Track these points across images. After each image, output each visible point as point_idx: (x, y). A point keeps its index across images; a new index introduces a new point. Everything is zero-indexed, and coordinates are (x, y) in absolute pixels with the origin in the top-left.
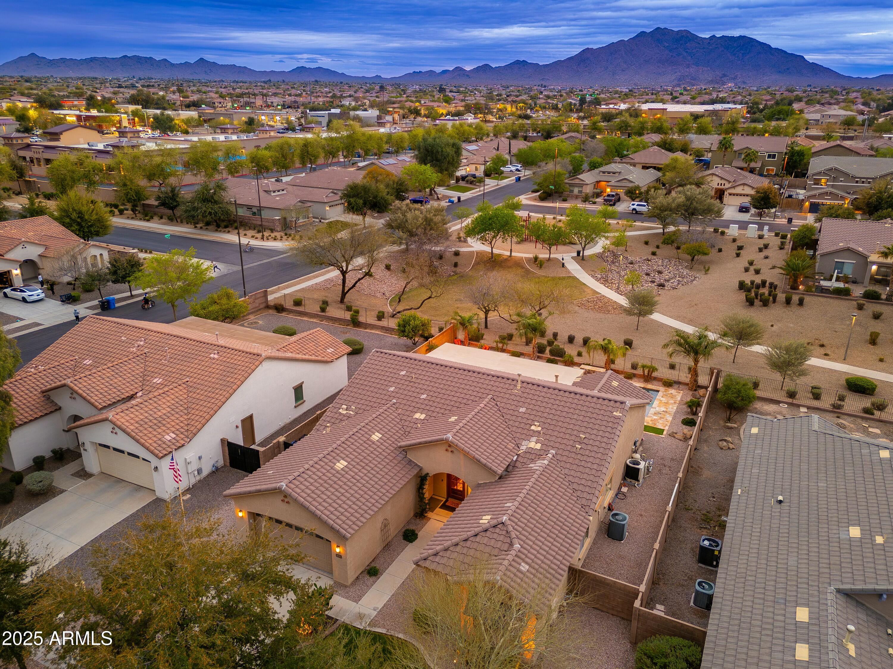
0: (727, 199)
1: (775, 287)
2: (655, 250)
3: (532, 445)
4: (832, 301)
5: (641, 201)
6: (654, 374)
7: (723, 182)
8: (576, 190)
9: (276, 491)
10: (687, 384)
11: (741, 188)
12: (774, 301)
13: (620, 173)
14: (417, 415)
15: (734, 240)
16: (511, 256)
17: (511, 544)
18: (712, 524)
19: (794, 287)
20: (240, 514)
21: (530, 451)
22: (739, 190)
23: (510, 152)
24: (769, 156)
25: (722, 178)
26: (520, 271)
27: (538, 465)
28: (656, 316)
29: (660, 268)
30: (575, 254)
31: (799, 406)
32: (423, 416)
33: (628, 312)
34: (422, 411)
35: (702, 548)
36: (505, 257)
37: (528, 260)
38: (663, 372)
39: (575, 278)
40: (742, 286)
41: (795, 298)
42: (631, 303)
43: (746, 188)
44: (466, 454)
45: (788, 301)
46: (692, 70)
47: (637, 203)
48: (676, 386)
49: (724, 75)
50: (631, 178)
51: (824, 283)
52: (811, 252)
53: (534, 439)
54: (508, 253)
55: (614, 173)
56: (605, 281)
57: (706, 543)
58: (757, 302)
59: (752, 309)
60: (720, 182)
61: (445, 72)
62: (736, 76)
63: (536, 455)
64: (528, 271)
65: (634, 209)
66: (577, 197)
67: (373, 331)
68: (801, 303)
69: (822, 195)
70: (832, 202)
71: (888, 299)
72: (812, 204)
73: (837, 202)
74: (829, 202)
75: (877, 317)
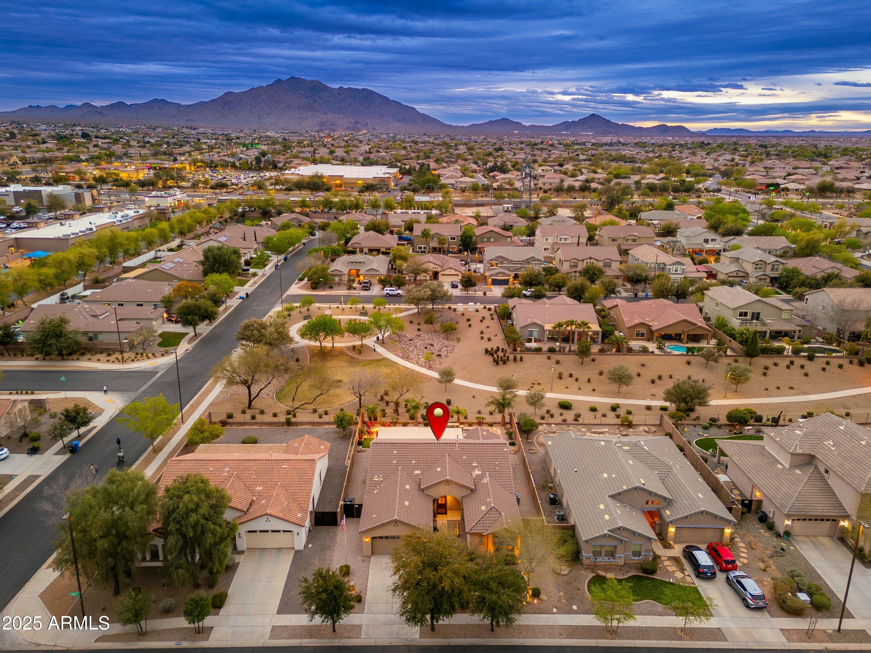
0: (441, 278)
1: (506, 351)
2: (419, 327)
3: (477, 472)
4: (534, 356)
5: (391, 286)
6: (484, 421)
7: (436, 266)
8: (337, 279)
9: (396, 522)
10: (499, 423)
11: (449, 270)
12: (508, 360)
13: (364, 262)
14: (416, 472)
15: (463, 314)
16: (333, 347)
17: (500, 514)
18: (547, 488)
19: (515, 350)
20: (367, 540)
21: (477, 476)
22: (447, 272)
23: (256, 240)
24: (451, 239)
25: (435, 264)
26: (346, 358)
27: (486, 480)
28: (457, 381)
29: (430, 342)
30: (376, 339)
31: (551, 424)
32: (419, 472)
33: (440, 382)
34: (418, 469)
35: (550, 498)
36: (330, 348)
37: (348, 348)
38: (489, 419)
39: (387, 359)
40: (487, 351)
41: (518, 357)
42: (440, 376)
43: (452, 270)
44: (457, 484)
45: (515, 359)
46: (330, 116)
47: (389, 289)
48: (495, 425)
49: (357, 122)
50: (375, 267)
51: (528, 345)
52: (510, 322)
53: (476, 470)
54: (331, 345)
55: (360, 263)
56: (407, 358)
57: (552, 496)
58: (500, 362)
59: (499, 367)
60: (434, 266)
61: (70, 107)
62: (367, 123)
63: (482, 476)
64: (352, 357)
65: (388, 293)
66: (339, 284)
67: (304, 427)
68: (521, 359)
69: (497, 274)
70: (503, 278)
71: (560, 351)
72: (493, 280)
73: (506, 278)
74: (501, 278)
75: (558, 362)
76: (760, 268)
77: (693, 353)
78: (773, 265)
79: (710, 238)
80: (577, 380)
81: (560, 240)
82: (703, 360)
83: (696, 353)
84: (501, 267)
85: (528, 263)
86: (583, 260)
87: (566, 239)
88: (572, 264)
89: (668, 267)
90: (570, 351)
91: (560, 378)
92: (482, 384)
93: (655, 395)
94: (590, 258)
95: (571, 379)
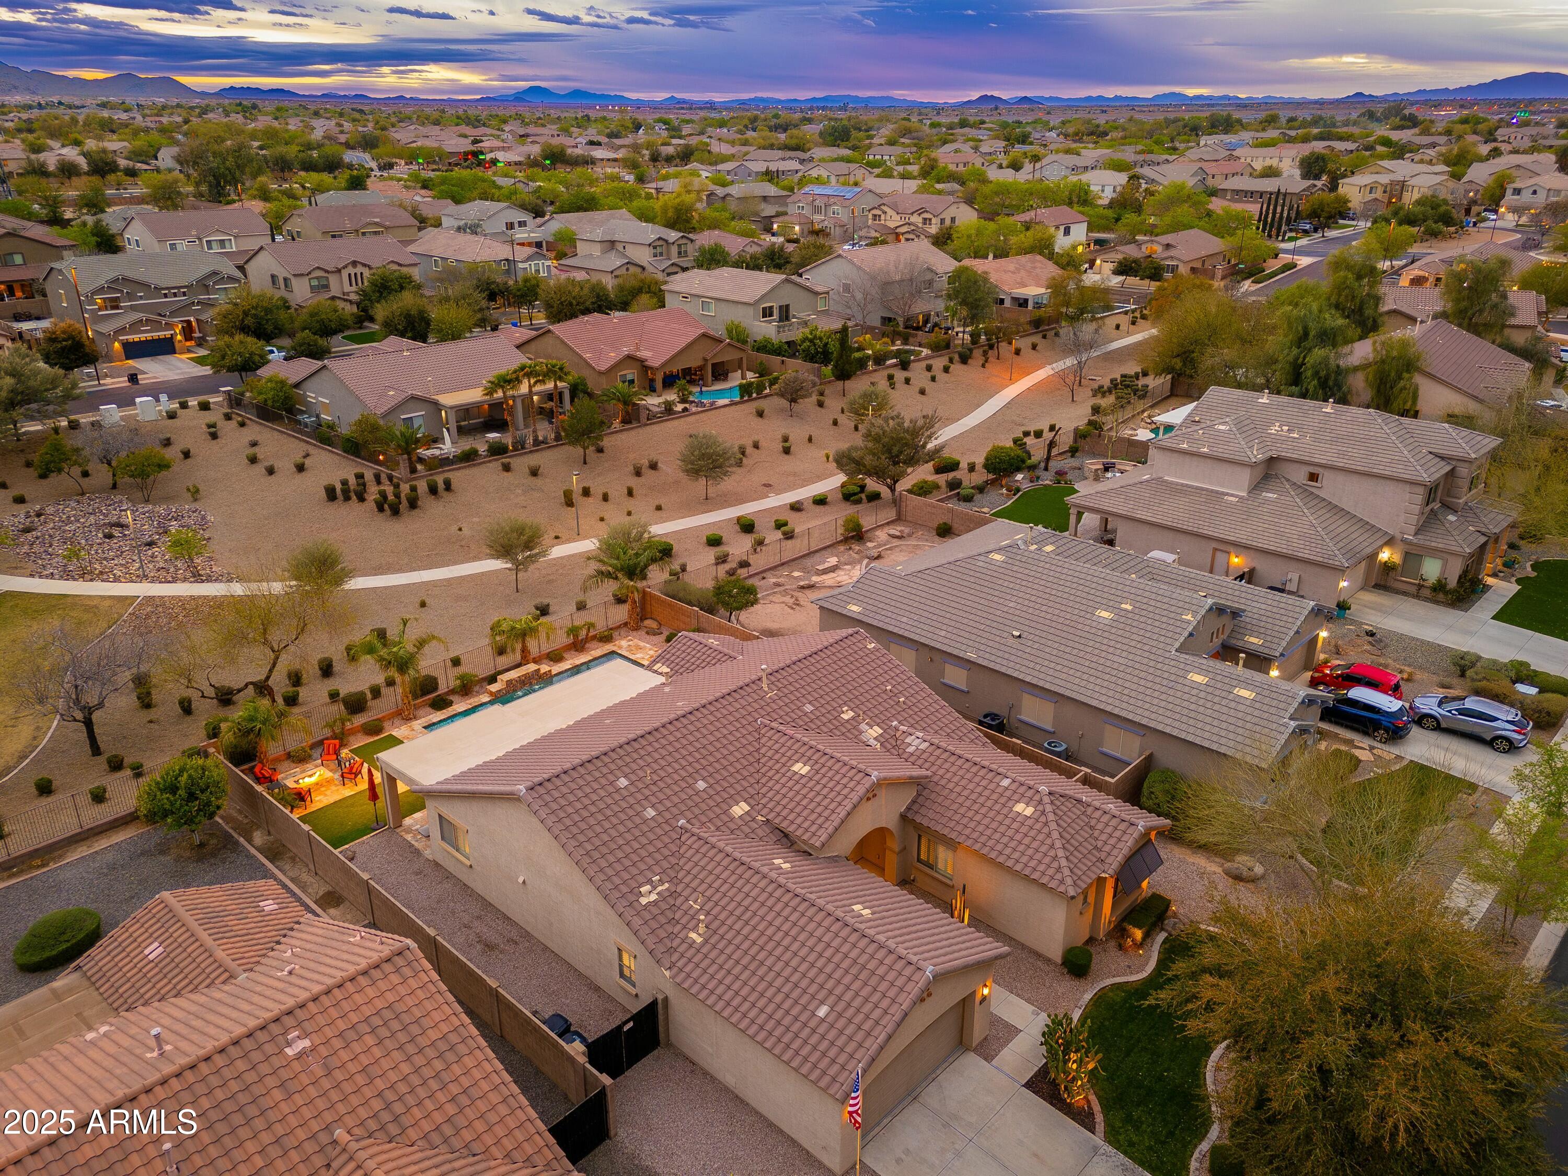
1: (391, 478)
19: (413, 470)
41: (440, 482)
45: (434, 490)
48: (617, 635)
51: (427, 452)
52: (307, 419)
58: (403, 507)
69: (135, 327)
70: (155, 335)
71: (515, 449)
72: (126, 345)
73: (162, 334)
74: (149, 336)
75: (534, 473)
76: (661, 254)
77: (750, 395)
78: (679, 246)
79: (516, 221)
80: (605, 498)
81: (210, 248)
82: (784, 403)
83: (754, 395)
84: (132, 308)
85: (206, 289)
86: (339, 271)
87: (222, 242)
88: (315, 283)
89: (521, 265)
90: (537, 442)
91: (570, 503)
92: (400, 570)
93: (770, 485)
94: (354, 264)
95: (590, 500)
